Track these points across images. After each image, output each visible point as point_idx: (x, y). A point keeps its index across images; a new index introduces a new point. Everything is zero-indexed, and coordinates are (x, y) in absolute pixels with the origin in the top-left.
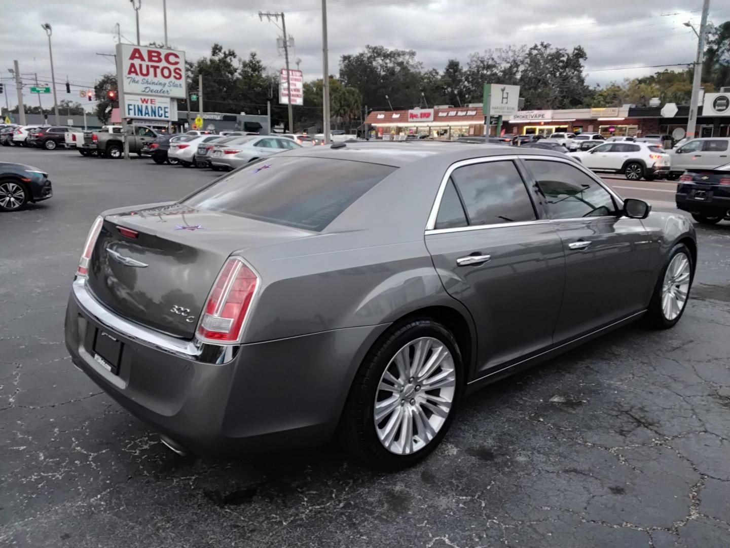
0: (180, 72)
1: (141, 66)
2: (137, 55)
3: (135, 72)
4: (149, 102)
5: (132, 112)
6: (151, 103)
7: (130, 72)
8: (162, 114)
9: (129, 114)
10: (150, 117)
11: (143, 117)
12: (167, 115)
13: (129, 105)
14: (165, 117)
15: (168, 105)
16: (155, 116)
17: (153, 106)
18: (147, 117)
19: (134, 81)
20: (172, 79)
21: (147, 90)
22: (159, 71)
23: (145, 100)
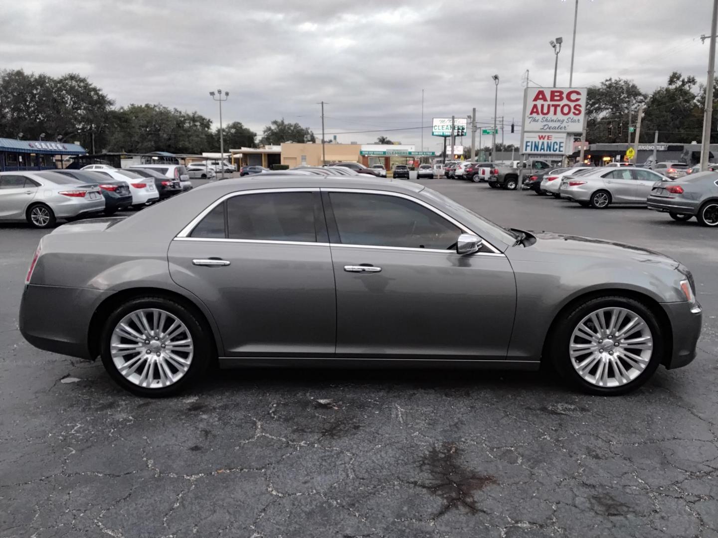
0: (580, 108)
1: (542, 106)
2: (541, 97)
3: (537, 113)
4: (546, 138)
5: (529, 148)
6: (548, 139)
7: (531, 113)
8: (556, 149)
9: (526, 150)
10: (546, 152)
11: (539, 152)
12: (561, 149)
13: (527, 142)
14: (560, 151)
15: (563, 140)
16: (550, 151)
17: (549, 141)
18: (542, 152)
19: (535, 120)
20: (571, 115)
21: (546, 127)
22: (559, 109)
23: (542, 136)
